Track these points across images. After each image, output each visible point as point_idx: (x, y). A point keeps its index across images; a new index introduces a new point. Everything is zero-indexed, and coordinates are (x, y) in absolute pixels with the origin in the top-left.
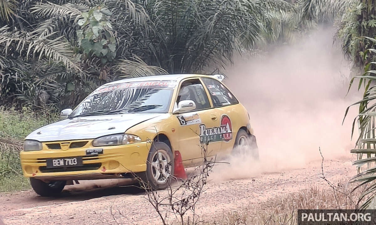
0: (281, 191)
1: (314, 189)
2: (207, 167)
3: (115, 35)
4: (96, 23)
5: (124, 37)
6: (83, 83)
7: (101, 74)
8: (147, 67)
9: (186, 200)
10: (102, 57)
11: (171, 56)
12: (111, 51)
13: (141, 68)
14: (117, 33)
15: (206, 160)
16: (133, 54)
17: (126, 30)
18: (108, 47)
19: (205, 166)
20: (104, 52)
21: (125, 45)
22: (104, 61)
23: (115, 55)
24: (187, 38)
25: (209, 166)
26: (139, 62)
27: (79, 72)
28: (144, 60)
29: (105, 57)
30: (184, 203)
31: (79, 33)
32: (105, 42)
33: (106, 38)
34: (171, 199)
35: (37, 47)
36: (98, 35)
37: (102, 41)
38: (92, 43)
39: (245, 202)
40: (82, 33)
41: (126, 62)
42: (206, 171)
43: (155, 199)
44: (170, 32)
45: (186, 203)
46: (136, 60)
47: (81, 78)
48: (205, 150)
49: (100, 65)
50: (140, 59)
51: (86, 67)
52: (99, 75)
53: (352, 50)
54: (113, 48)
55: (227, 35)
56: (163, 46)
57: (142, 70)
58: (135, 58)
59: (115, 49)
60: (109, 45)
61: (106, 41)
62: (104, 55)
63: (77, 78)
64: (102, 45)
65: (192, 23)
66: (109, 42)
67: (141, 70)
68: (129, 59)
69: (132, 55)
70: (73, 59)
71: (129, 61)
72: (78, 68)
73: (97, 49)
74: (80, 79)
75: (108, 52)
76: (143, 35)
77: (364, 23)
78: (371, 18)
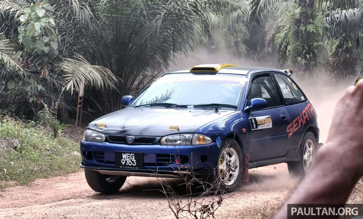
4: (38, 19)
7: (42, 72)
8: (91, 67)
11: (114, 56)
12: (53, 49)
14: (58, 31)
16: (74, 52)
18: (50, 45)
20: (46, 49)
21: (66, 43)
22: (46, 59)
23: (57, 53)
26: (83, 62)
27: (19, 70)
31: (21, 29)
32: (46, 39)
33: (47, 35)
36: (40, 32)
47: (21, 76)
50: (84, 59)
51: (26, 66)
52: (40, 74)
53: (289, 55)
58: (79, 57)
59: (57, 47)
62: (46, 53)
63: (18, 76)
64: (44, 42)
66: (51, 40)
67: (85, 69)
70: (13, 57)
71: (73, 60)
72: (18, 66)
73: (38, 46)
75: (50, 49)
76: (85, 33)
77: (302, 28)
78: (310, 23)
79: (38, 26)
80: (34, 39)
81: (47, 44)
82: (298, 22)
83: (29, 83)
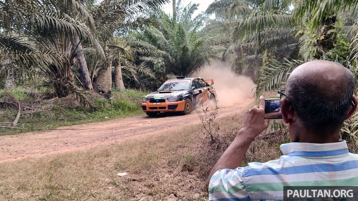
3: (165, 66)
4: (160, 63)
5: (167, 67)
8: (175, 76)
17: (168, 65)
20: (162, 71)
21: (168, 69)
23: (165, 72)
28: (173, 74)
29: (162, 73)
31: (155, 66)
33: (162, 67)
35: (141, 70)
36: (160, 66)
41: (169, 75)
44: (182, 65)
49: (161, 75)
51: (156, 76)
52: (160, 78)
54: (164, 70)
56: (179, 70)
58: (171, 73)
63: (154, 79)
65: (188, 62)
67: (173, 77)
70: (152, 74)
72: (154, 77)
73: (160, 71)
77: (238, 62)
78: (240, 60)
79: (159, 65)
80: (158, 68)
81: (162, 70)
82: (236, 60)
83: (157, 82)
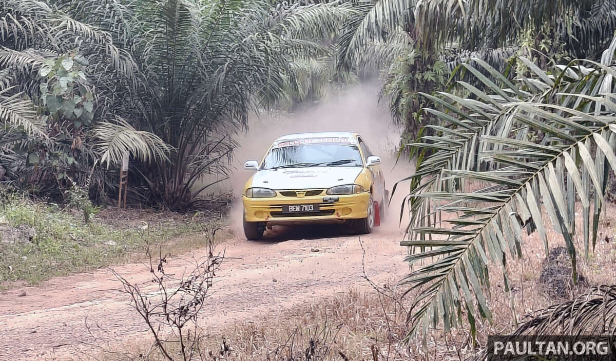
0: (311, 294)
1: (353, 291)
2: (213, 264)
3: (92, 91)
5: (104, 93)
6: (51, 154)
7: (74, 142)
8: (135, 133)
9: (185, 308)
10: (74, 118)
11: (166, 118)
12: (88, 112)
13: (126, 133)
14: (95, 89)
15: (211, 255)
16: (116, 116)
17: (107, 85)
18: (83, 106)
19: (211, 263)
20: (78, 112)
21: (105, 103)
22: (78, 125)
23: (92, 117)
24: (187, 94)
25: (215, 263)
26: (124, 126)
27: (45, 139)
28: (131, 123)
29: (79, 119)
30: (183, 311)
31: (44, 87)
32: (78, 100)
33: (80, 95)
34: (165, 307)
37: (75, 98)
38: (60, 100)
39: (263, 310)
40: (47, 86)
41: (106, 126)
42: (211, 269)
43: (145, 306)
44: (165, 87)
45: (186, 311)
46: (121, 123)
47: (47, 147)
48: (210, 241)
49: (73, 130)
50: (126, 122)
51: (53, 132)
52: (71, 143)
53: (402, 111)
54: (89, 107)
55: (240, 91)
56: (156, 106)
57: (128, 137)
58: (118, 120)
59: (92, 109)
60: (84, 104)
61: (80, 98)
62: (78, 117)
63: (42, 147)
64: (74, 103)
65: (194, 75)
66: (84, 100)
67: (126, 136)
68: (112, 122)
69: (114, 116)
70: (36, 122)
71: (110, 125)
72: (43, 134)
73: (67, 109)
74: (46, 149)
75: (83, 112)
76: (130, 91)
77: (418, 76)
78: (428, 70)
79: (64, 82)
81: (78, 106)
82: (413, 69)
